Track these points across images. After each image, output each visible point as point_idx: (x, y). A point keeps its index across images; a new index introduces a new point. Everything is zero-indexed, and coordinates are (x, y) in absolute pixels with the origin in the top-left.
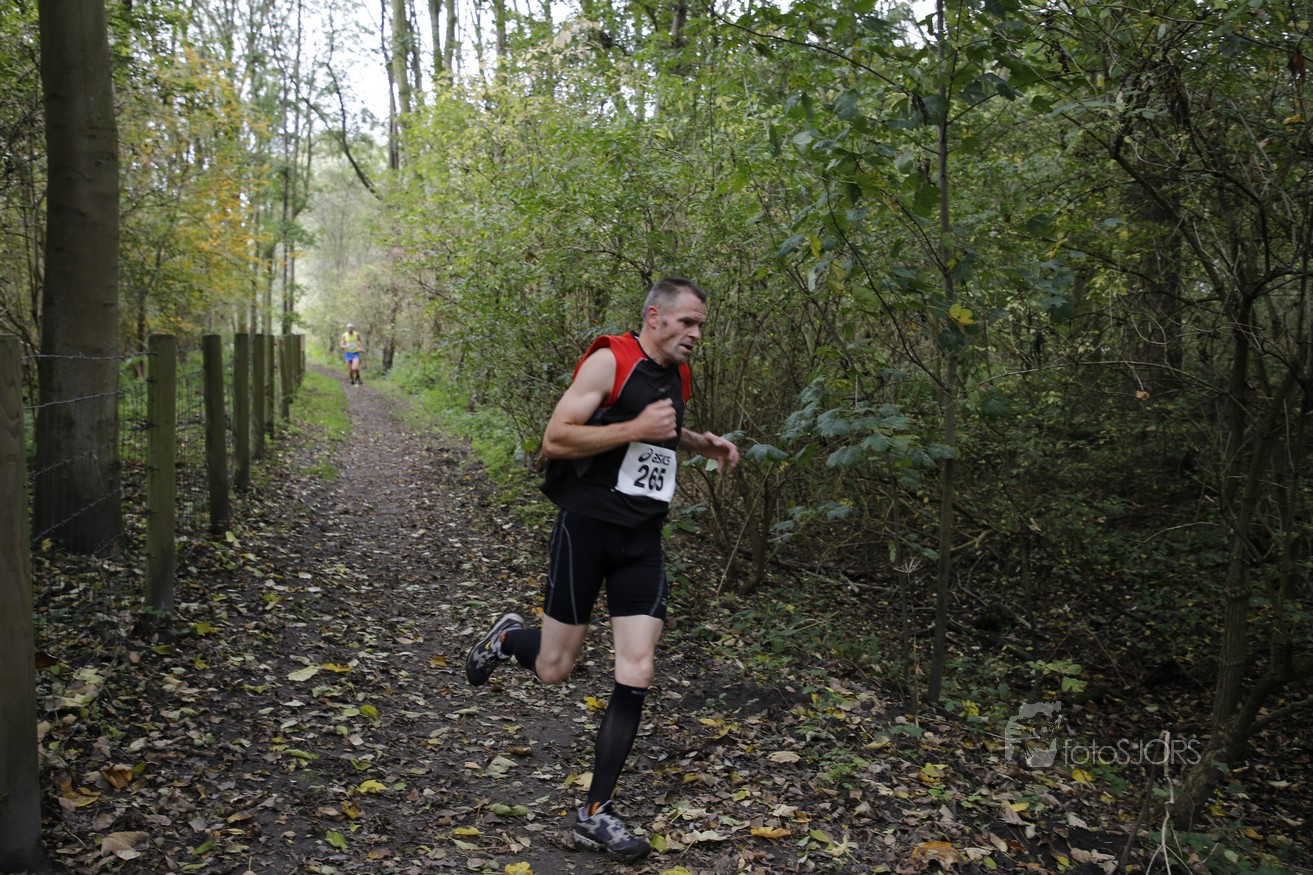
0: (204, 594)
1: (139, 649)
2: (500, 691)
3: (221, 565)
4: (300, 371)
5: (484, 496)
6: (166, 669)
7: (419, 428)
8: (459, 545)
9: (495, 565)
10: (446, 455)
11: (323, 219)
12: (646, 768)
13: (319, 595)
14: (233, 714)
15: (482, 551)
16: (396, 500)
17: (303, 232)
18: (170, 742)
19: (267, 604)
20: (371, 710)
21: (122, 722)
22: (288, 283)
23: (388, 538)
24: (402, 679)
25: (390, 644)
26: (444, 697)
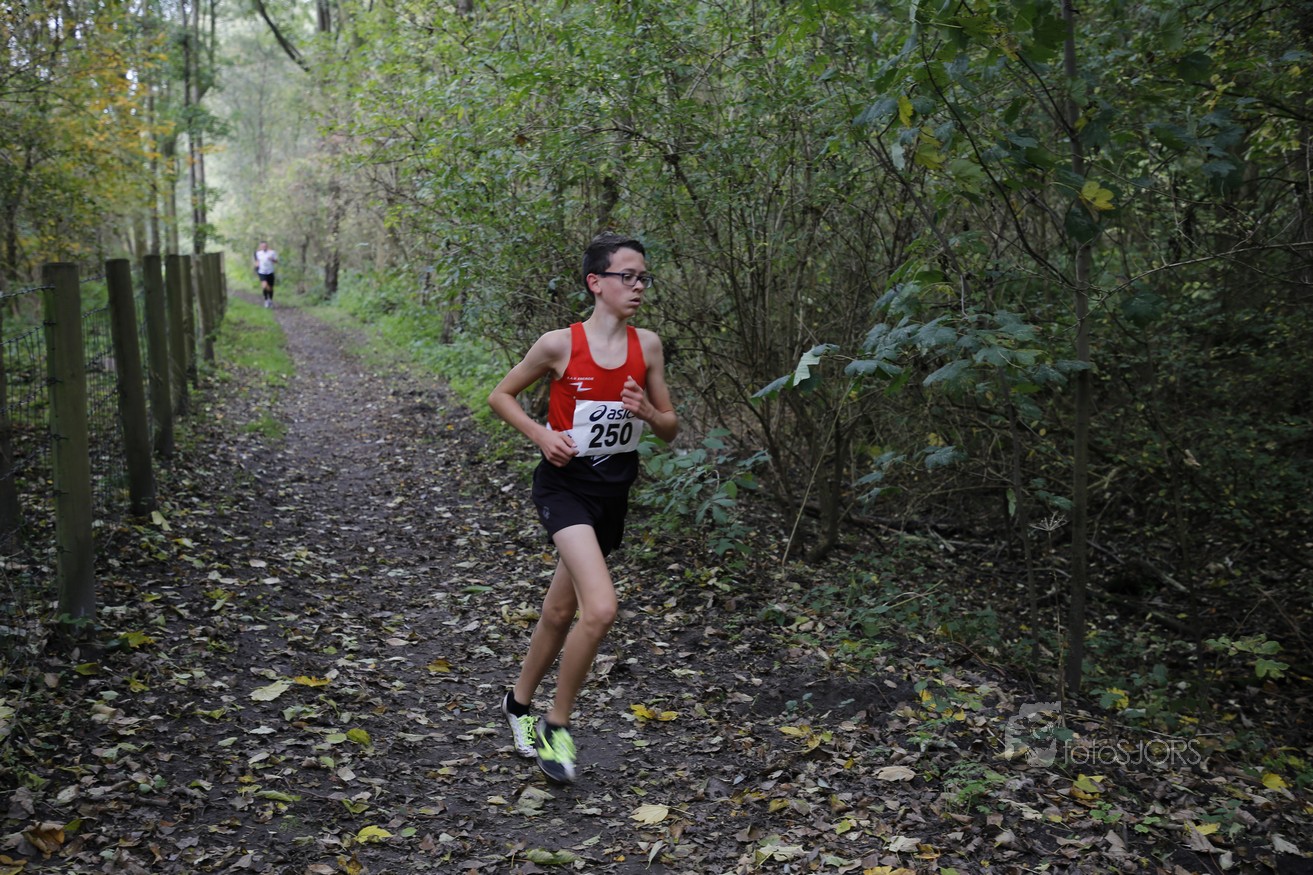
0: (132, 594)
1: (56, 670)
3: (150, 555)
4: (222, 299)
5: (473, 451)
6: (93, 693)
8: (448, 515)
9: (497, 539)
10: (418, 400)
11: (236, 101)
12: (719, 794)
13: (278, 589)
14: (185, 749)
15: (478, 521)
16: (362, 461)
17: (213, 120)
18: (109, 789)
19: (214, 603)
20: (360, 734)
21: (43, 766)
22: (198, 187)
23: (356, 509)
24: (396, 693)
25: (375, 647)
26: (451, 713)
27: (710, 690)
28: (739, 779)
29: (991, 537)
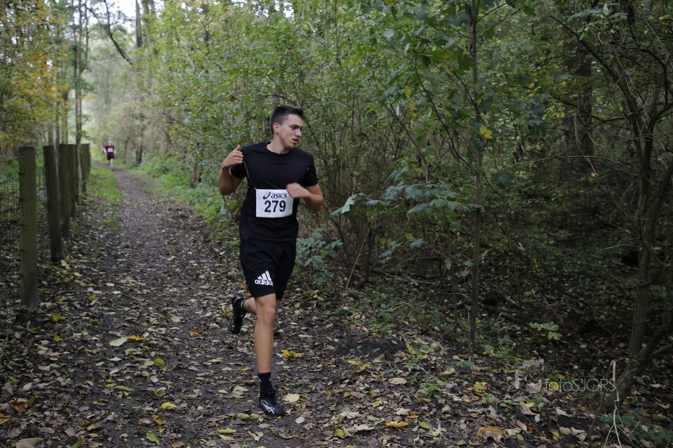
0: (53, 297)
1: (20, 330)
2: (232, 348)
3: (61, 279)
4: (89, 165)
5: (206, 236)
6: (37, 341)
7: (162, 197)
8: (196, 265)
9: (218, 276)
10: (180, 213)
11: (97, 76)
12: (321, 390)
13: (120, 296)
14: (81, 367)
15: (210, 268)
16: (155, 239)
17: (86, 84)
18: (47, 384)
19: (91, 302)
20: (161, 361)
21: (16, 374)
22: (79, 114)
23: (154, 261)
24: (175, 343)
25: (165, 323)
26: (200, 353)
27: (316, 344)
28: (330, 383)
29: (433, 279)
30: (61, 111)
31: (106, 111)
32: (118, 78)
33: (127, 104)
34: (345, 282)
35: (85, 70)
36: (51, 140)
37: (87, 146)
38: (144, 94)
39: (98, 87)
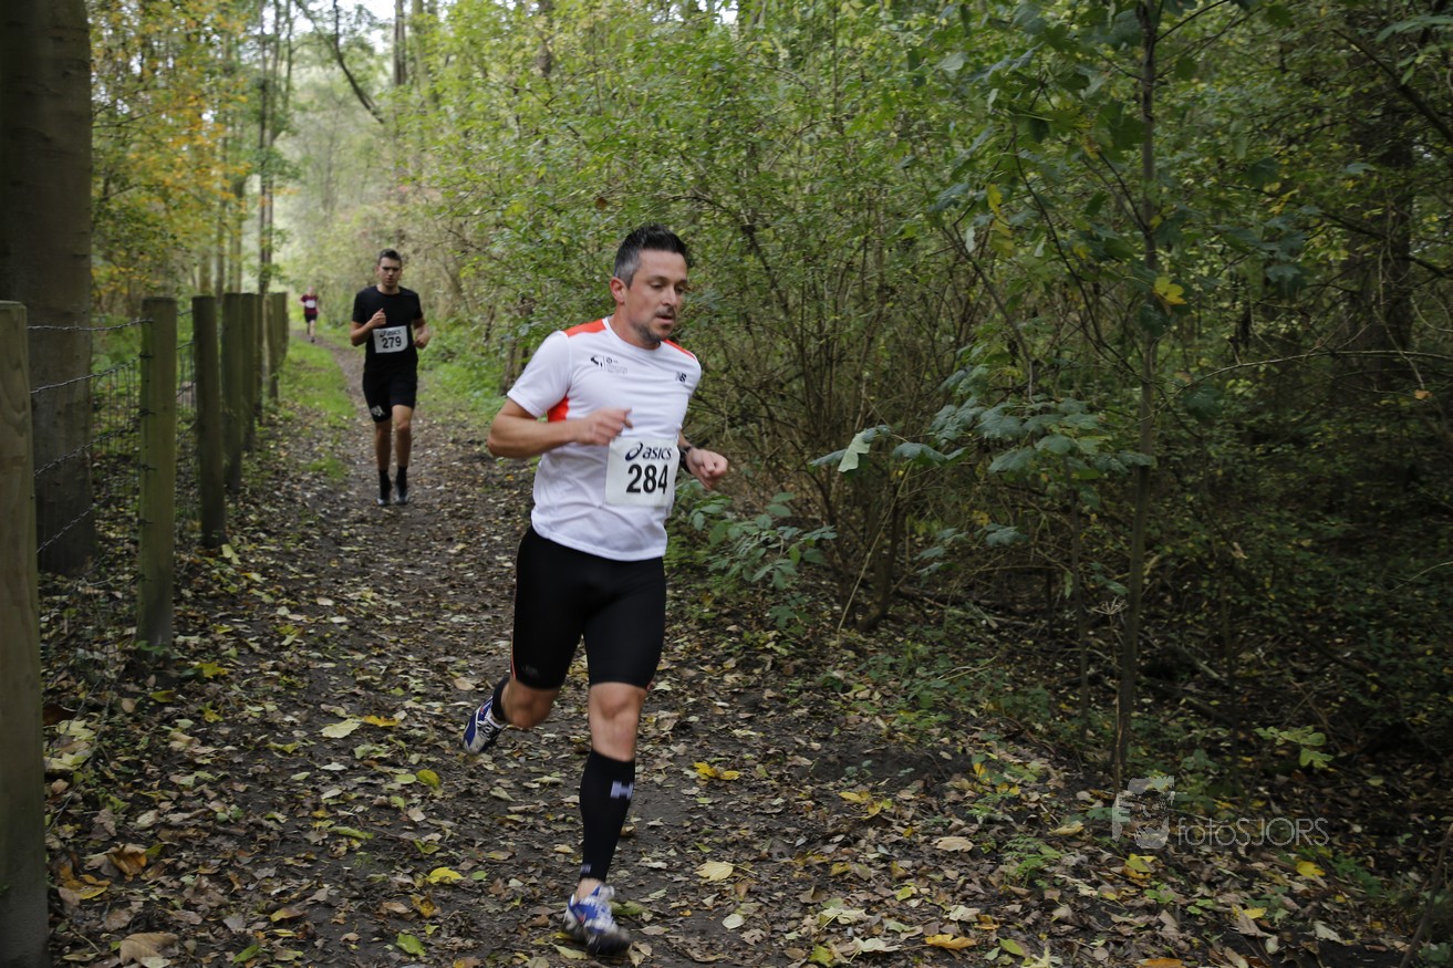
0: (204, 625)
1: (133, 695)
3: (221, 587)
4: (285, 338)
6: (168, 720)
10: (477, 449)
11: (307, 146)
12: (781, 855)
13: (345, 628)
14: (260, 780)
16: (423, 506)
17: (284, 163)
18: (187, 815)
19: (284, 638)
20: (431, 776)
21: (123, 790)
22: (266, 227)
23: (418, 554)
25: (441, 691)
26: (517, 760)
27: (771, 751)
28: (801, 841)
30: (229, 220)
31: (325, 222)
32: (351, 152)
33: (368, 208)
34: (835, 617)
35: (283, 134)
36: (205, 282)
37: (283, 297)
38: (408, 188)
39: (309, 169)
